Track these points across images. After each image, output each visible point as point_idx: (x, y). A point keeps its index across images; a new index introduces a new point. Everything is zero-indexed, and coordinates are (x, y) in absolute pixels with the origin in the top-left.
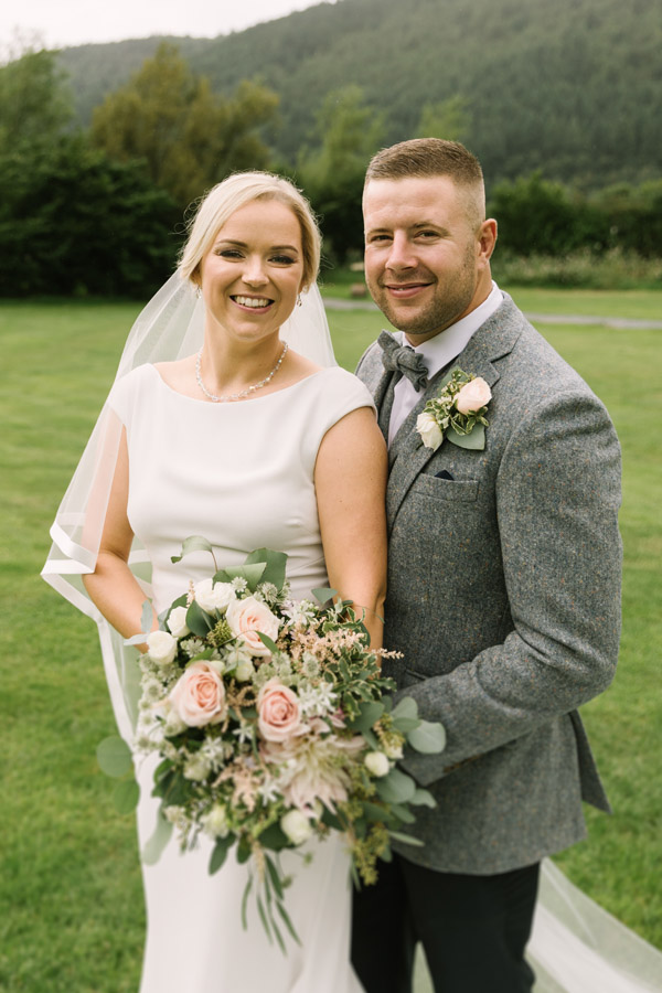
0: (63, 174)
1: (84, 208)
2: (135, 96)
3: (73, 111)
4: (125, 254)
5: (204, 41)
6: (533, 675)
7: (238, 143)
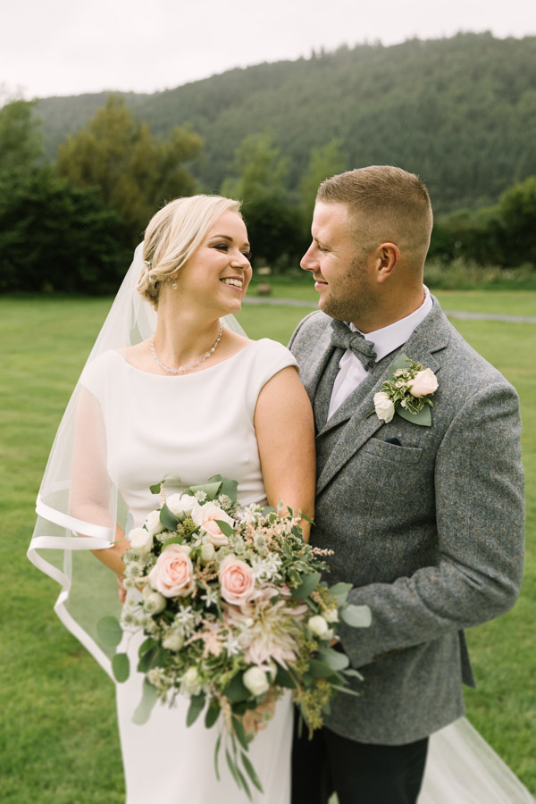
0: (34, 197)
1: (51, 224)
2: (91, 137)
3: (43, 149)
4: (83, 260)
5: (144, 96)
6: (464, 596)
7: (171, 175)
